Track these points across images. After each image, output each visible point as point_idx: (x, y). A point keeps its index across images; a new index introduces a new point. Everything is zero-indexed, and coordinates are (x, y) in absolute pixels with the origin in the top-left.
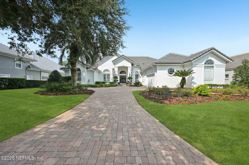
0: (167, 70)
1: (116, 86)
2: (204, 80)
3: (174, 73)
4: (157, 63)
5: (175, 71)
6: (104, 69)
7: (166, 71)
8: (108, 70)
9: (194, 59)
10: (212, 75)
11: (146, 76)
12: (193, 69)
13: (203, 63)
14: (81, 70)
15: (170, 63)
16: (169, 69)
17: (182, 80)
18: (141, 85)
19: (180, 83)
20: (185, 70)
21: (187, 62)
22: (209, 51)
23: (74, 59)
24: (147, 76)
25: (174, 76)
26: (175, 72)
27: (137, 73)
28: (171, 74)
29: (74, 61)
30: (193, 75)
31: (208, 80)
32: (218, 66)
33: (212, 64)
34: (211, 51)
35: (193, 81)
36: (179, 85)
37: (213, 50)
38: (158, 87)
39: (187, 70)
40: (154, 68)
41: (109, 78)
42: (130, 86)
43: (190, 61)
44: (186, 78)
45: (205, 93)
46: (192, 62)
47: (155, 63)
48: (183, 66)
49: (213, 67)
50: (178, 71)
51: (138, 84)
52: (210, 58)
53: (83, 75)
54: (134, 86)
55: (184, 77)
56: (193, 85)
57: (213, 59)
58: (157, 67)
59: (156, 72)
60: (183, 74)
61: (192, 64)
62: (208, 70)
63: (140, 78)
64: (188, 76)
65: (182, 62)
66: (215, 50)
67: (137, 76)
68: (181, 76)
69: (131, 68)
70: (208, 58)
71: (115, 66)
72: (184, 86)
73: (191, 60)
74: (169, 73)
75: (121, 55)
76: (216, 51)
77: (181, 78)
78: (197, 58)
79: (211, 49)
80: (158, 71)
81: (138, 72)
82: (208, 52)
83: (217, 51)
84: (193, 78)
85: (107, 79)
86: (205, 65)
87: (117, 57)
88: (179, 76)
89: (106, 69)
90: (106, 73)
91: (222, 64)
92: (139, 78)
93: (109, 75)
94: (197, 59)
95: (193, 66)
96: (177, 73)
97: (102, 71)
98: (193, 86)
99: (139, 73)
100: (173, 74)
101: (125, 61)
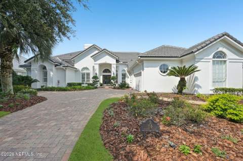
0: (159, 67)
1: (96, 88)
2: (213, 82)
3: (168, 71)
4: (143, 57)
5: (170, 68)
6: (83, 67)
7: (158, 69)
8: (87, 68)
9: (198, 50)
10: (224, 75)
11: (133, 75)
12: (197, 65)
13: (211, 56)
14: (47, 68)
15: (163, 57)
16: (161, 66)
17: (180, 82)
18: (128, 87)
19: (178, 86)
20: (184, 66)
21: (186, 55)
22: (220, 38)
23: (6, 49)
25: (167, 76)
26: (170, 70)
27: (123, 72)
28: (164, 72)
29: (4, 52)
30: (196, 74)
31: (217, 82)
32: (233, 61)
33: (224, 58)
34: (223, 38)
35: (196, 83)
36: (176, 88)
37: (226, 36)
38: (145, 91)
39: (187, 67)
40: (140, 64)
41: (88, 78)
42: (114, 88)
43: (192, 52)
44: (186, 78)
45: (236, 115)
46: (195, 54)
47: (141, 57)
48: (181, 62)
49: (225, 61)
50: (174, 68)
51: (124, 86)
52: (220, 49)
53: (50, 74)
54: (118, 88)
55: (184, 76)
56: (196, 89)
57: (225, 50)
58: (144, 62)
59: (143, 71)
60: (182, 73)
61: (194, 58)
62: (217, 66)
63: (128, 78)
64: (189, 76)
65: (180, 56)
66: (228, 36)
67: (124, 76)
68: (178, 76)
69: (115, 66)
70: (217, 49)
71: (96, 63)
72: (184, 91)
73: (194, 51)
74: (162, 72)
75: (103, 49)
76: (230, 38)
77: (178, 79)
78: (202, 48)
79: (223, 35)
80: (145, 68)
81: (124, 70)
82: (219, 40)
83: (232, 38)
84: (196, 79)
86: (214, 59)
87: (97, 52)
88: (176, 76)
89: (85, 67)
90: (85, 71)
91: (237, 57)
92: (126, 78)
93: (88, 74)
94: (202, 50)
95: (196, 60)
96: (172, 71)
97: (80, 70)
98: (197, 91)
99: (126, 72)
100: (166, 73)
101: (107, 56)
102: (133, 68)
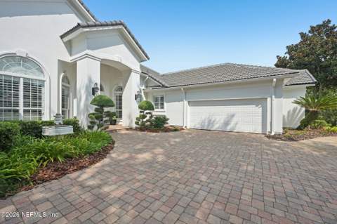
24: (189, 102)
85: (20, 108)
101: (123, 45)
102: (187, 89)
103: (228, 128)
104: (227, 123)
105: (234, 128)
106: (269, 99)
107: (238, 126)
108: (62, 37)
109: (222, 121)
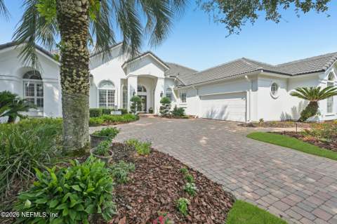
0: (271, 87)
6: (102, 79)
8: (109, 82)
9: (327, 68)
11: (197, 97)
13: (327, 78)
14: (43, 77)
24: (200, 97)
41: (112, 99)
43: (322, 71)
46: (325, 72)
47: (264, 71)
48: (288, 82)
58: (262, 80)
61: (317, 78)
67: (169, 97)
69: (163, 81)
78: (330, 66)
85: (107, 103)
89: (107, 80)
95: (320, 81)
97: (97, 84)
99: (173, 91)
101: (151, 64)
102: (199, 86)
103: (223, 118)
104: (222, 113)
105: (226, 117)
106: (248, 93)
107: (229, 116)
108: (122, 66)
109: (219, 112)
